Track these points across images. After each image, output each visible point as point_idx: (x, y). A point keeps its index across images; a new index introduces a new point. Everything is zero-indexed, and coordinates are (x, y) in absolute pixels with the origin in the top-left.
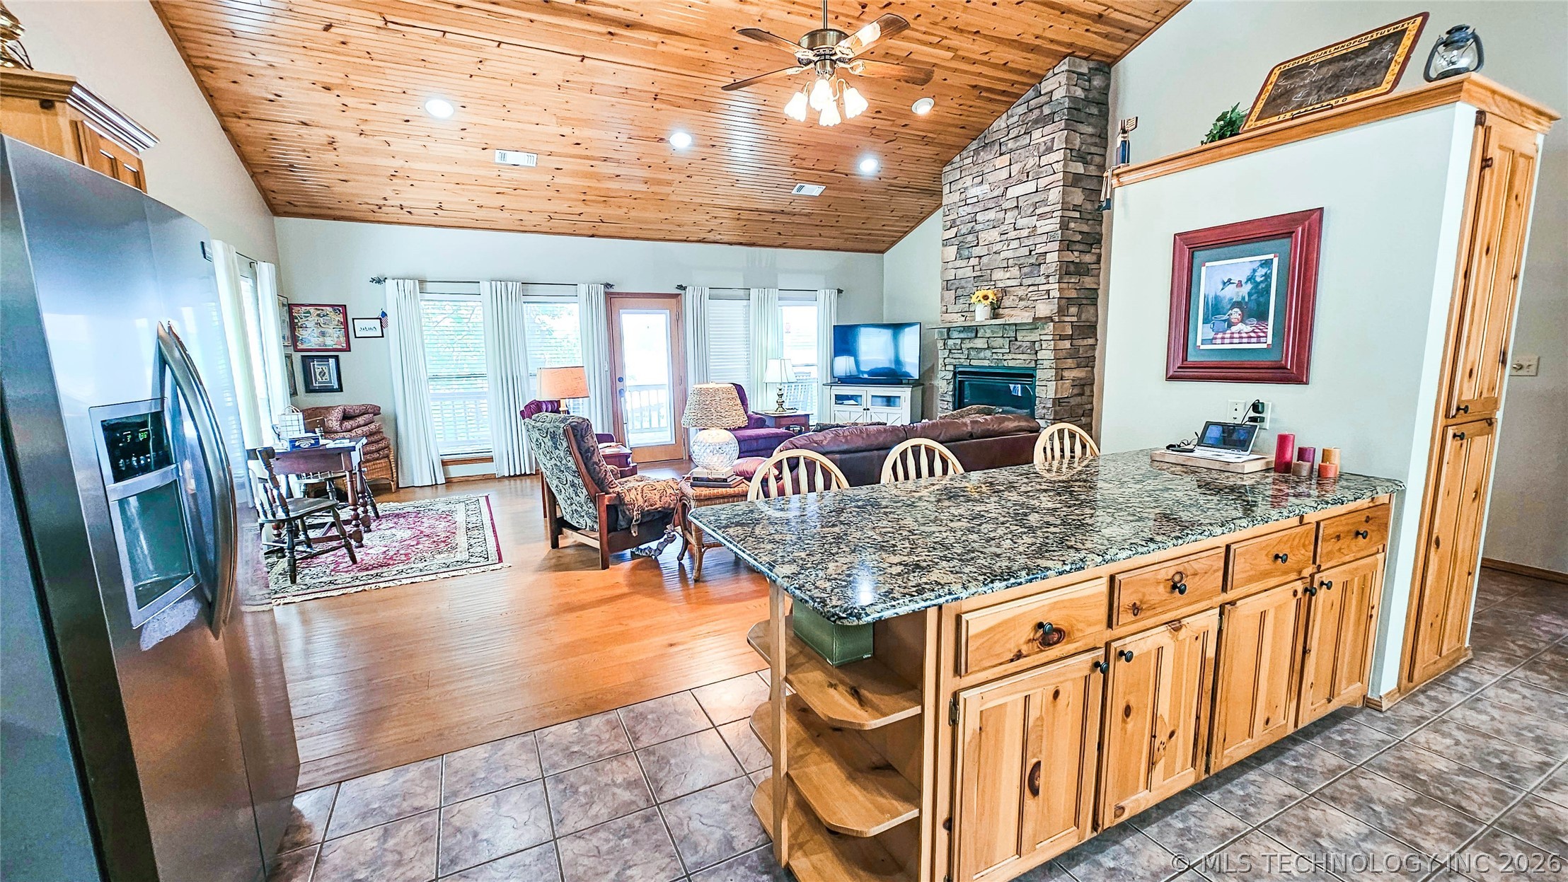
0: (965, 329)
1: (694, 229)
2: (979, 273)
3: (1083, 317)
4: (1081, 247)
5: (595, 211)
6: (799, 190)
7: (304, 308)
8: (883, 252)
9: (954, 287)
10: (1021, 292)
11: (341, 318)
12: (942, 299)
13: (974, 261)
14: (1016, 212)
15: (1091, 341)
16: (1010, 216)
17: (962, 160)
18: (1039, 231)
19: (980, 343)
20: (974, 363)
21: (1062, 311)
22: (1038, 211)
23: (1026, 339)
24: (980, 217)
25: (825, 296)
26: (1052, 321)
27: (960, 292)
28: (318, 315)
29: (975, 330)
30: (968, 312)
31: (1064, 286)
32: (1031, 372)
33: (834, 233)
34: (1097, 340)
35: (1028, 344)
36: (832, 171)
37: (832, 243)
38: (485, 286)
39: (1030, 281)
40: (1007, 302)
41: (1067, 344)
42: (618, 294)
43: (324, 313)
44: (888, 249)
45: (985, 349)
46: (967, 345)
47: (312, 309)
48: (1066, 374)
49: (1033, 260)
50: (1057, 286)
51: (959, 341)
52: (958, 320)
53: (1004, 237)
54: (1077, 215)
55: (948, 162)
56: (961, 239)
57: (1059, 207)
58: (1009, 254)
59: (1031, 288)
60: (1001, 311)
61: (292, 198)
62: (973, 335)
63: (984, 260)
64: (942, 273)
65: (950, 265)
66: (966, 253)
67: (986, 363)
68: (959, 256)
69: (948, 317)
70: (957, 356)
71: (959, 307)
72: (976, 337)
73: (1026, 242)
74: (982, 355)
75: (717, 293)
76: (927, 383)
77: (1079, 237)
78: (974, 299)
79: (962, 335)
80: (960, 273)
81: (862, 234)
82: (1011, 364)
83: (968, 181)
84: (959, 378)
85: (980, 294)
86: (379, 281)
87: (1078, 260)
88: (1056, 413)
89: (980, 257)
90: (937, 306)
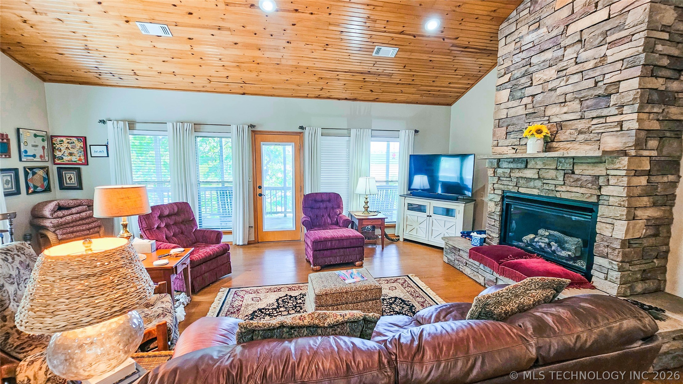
0: (514, 160)
1: (307, 88)
2: (531, 111)
3: (665, 152)
4: (668, 73)
5: (236, 74)
6: (378, 52)
7: (59, 138)
8: (450, 105)
9: (506, 124)
10: (581, 125)
11: (82, 144)
12: (494, 135)
13: (525, 101)
14: (579, 46)
15: (671, 178)
16: (570, 53)
17: (518, 14)
18: (610, 60)
19: (529, 173)
20: (522, 190)
21: (639, 144)
22: (609, 39)
23: (587, 172)
24: (534, 60)
25: (405, 135)
26: (626, 154)
27: (511, 129)
28: (68, 143)
29: (526, 162)
30: (521, 144)
31: (645, 116)
32: (590, 206)
33: (413, 90)
34: (680, 177)
35: (590, 178)
36: (402, 33)
37: (412, 97)
38: (169, 126)
39: (594, 114)
40: (561, 136)
41: (643, 181)
42: (260, 131)
43: (72, 141)
44: (454, 102)
45: (535, 179)
46: (516, 174)
47: (64, 139)
48: (639, 213)
49: (601, 92)
50: (635, 116)
51: (508, 171)
52: (510, 153)
53: (561, 74)
54: (666, 36)
55: (505, 19)
56: (514, 82)
57: (644, 26)
58: (569, 89)
59: (595, 121)
60: (554, 144)
61: (47, 70)
62: (523, 166)
63: (538, 98)
64: (495, 113)
65: (502, 106)
66: (519, 94)
67: (535, 192)
68: (512, 97)
69: (499, 150)
70: (505, 183)
71: (509, 141)
72: (526, 167)
73: (592, 74)
74: (532, 184)
75: (327, 132)
76: (479, 199)
77: (665, 62)
78: (526, 133)
79: (512, 166)
80: (512, 112)
81: (434, 91)
82: (565, 196)
83: (524, 30)
84: (506, 201)
85: (533, 128)
86: (104, 122)
87: (663, 88)
88: (624, 255)
89: (533, 96)
90: (489, 140)
